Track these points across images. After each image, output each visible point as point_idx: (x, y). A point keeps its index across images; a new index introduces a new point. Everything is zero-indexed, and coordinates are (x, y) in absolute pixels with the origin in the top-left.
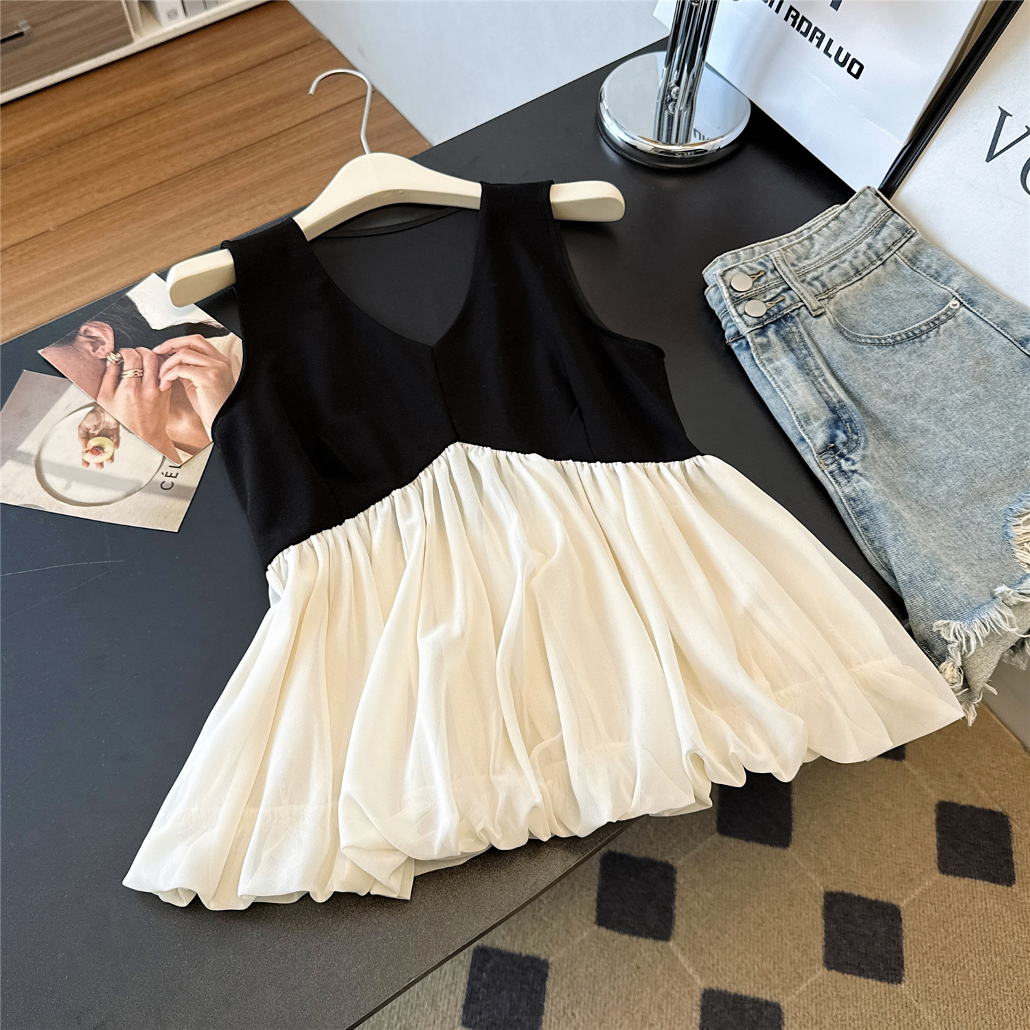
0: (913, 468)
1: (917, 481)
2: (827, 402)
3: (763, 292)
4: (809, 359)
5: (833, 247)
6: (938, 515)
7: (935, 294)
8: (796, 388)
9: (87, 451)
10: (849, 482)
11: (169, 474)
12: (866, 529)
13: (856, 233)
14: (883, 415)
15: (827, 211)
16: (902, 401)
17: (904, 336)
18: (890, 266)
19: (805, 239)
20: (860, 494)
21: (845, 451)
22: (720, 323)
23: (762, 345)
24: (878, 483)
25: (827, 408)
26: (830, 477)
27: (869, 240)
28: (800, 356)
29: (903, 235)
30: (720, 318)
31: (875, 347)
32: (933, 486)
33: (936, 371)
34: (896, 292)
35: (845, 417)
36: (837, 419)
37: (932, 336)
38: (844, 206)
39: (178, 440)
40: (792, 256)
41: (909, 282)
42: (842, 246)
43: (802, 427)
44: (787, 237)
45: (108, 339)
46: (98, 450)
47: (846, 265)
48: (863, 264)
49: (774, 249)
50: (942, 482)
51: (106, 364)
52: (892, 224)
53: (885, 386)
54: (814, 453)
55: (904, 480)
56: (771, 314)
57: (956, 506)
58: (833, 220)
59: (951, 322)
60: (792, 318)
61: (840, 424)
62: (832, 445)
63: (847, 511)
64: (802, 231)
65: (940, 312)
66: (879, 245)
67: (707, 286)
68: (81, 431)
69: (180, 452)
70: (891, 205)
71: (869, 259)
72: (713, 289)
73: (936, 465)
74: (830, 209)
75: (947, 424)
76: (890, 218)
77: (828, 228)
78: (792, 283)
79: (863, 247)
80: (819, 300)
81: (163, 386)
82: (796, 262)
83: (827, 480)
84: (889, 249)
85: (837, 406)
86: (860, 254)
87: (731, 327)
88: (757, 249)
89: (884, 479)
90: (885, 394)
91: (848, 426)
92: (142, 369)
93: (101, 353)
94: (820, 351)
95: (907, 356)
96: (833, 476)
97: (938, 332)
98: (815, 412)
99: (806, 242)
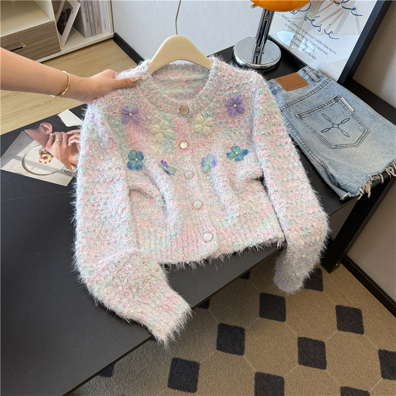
9: (41, 158)
39: (72, 162)
45: (50, 128)
46: (45, 158)
51: (49, 136)
68: (40, 152)
81: (69, 144)
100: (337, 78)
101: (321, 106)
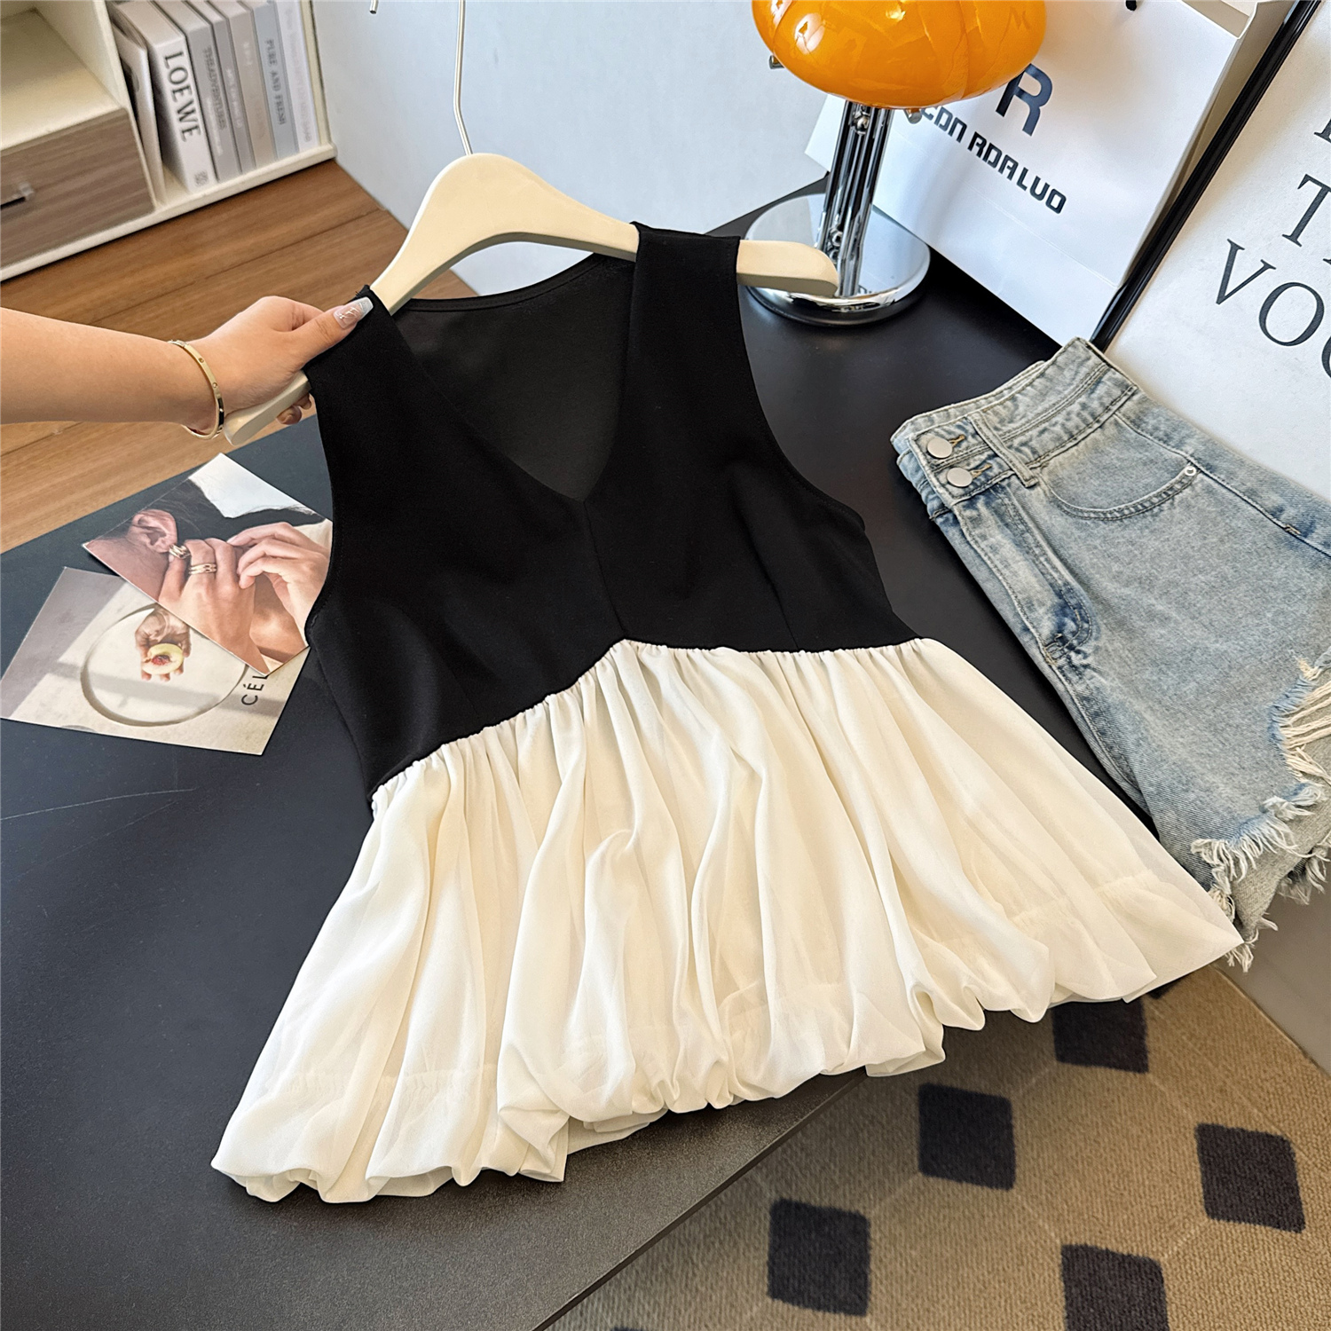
0: (1154, 662)
1: (1159, 679)
2: (1051, 585)
3: (966, 459)
4: (1027, 535)
5: (1040, 409)
6: (1186, 718)
7: (1166, 460)
8: (1016, 569)
9: (147, 661)
10: (1080, 678)
11: (252, 687)
12: (1103, 733)
13: (1066, 392)
14: (1116, 601)
15: (1029, 368)
16: (1137, 585)
17: (1133, 510)
18: (1110, 430)
19: (1007, 399)
20: (1095, 692)
21: (1075, 642)
22: (920, 496)
23: (972, 520)
24: (1114, 679)
25: (1052, 591)
26: (1058, 673)
27: (1083, 399)
28: (1016, 532)
29: (1123, 392)
30: (919, 491)
31: (1101, 523)
32: (1179, 683)
33: (1174, 549)
34: (1118, 459)
35: (1073, 602)
36: (1064, 606)
37: (1166, 508)
38: (1049, 362)
39: (264, 645)
40: (995, 420)
41: (1133, 447)
42: (1050, 407)
43: (1025, 614)
44: (985, 398)
45: (169, 530)
46: (162, 659)
47: (1058, 429)
48: (1077, 427)
49: (973, 410)
50: (1189, 678)
51: (168, 559)
52: (1109, 379)
53: (1115, 567)
54: (1040, 645)
55: (1144, 677)
56: (978, 483)
57: (1207, 706)
58: (1038, 377)
59: (1187, 491)
60: (1003, 488)
61: (1067, 611)
62: (1060, 635)
63: (1080, 713)
64: (1002, 392)
65: (1173, 480)
66: (1095, 405)
67: (898, 455)
68: (139, 638)
69: (267, 660)
70: (1106, 359)
71: (1084, 420)
72: (907, 457)
73: (1180, 658)
74: (1033, 366)
75: (1192, 610)
76: (1105, 373)
77: (1033, 387)
78: (998, 449)
79: (1076, 407)
80: (1031, 469)
81: (244, 582)
82: (999, 426)
83: (1055, 677)
84: (1107, 409)
85: (1063, 589)
86: (1073, 416)
87: (933, 499)
88: (952, 411)
89: (1121, 676)
90: (1116, 577)
91: (1077, 613)
92: (215, 563)
93: (161, 546)
94: (1038, 527)
95: (1138, 532)
96: (1062, 672)
97: (1172, 504)
98: (1039, 596)
99: (1009, 403)
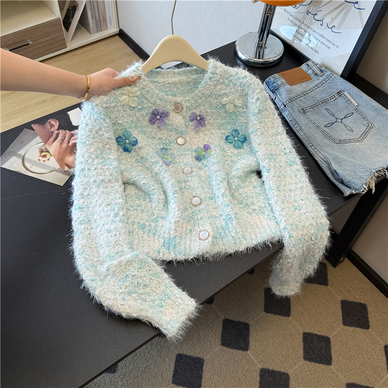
9: (40, 156)
46: (45, 156)
51: (53, 133)
68: (40, 150)
92: (65, 137)
100: (340, 72)
101: (324, 101)
